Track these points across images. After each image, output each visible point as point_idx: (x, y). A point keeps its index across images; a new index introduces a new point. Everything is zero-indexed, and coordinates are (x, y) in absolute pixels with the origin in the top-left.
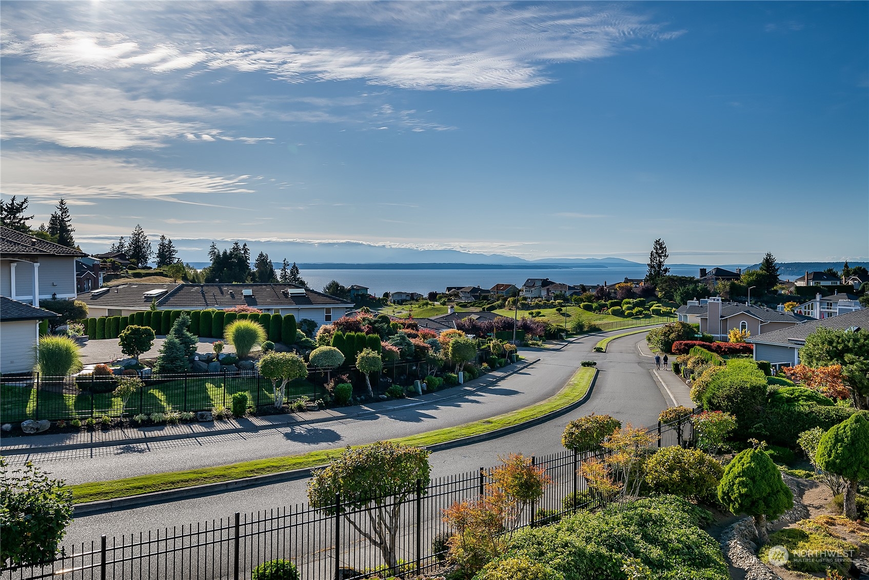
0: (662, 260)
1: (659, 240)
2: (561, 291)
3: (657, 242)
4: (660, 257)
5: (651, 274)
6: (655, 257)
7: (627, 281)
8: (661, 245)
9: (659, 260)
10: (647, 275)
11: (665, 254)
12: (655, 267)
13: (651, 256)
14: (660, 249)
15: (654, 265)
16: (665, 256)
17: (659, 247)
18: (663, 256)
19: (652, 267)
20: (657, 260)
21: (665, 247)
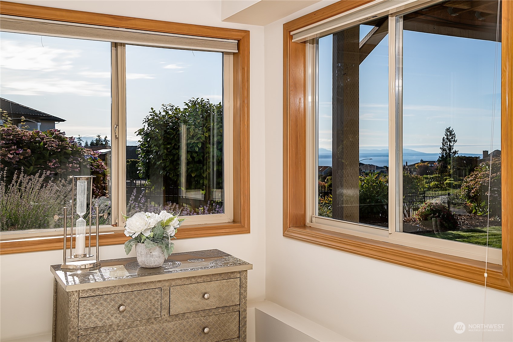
1: (449, 128)
3: (448, 130)
4: (450, 142)
5: (443, 156)
6: (446, 142)
7: (422, 161)
8: (451, 132)
9: (450, 144)
10: (439, 157)
11: (454, 140)
12: (446, 150)
13: (443, 141)
14: (450, 136)
15: (445, 148)
16: (454, 141)
17: (449, 134)
18: (453, 141)
19: (443, 150)
20: (447, 145)
21: (454, 134)
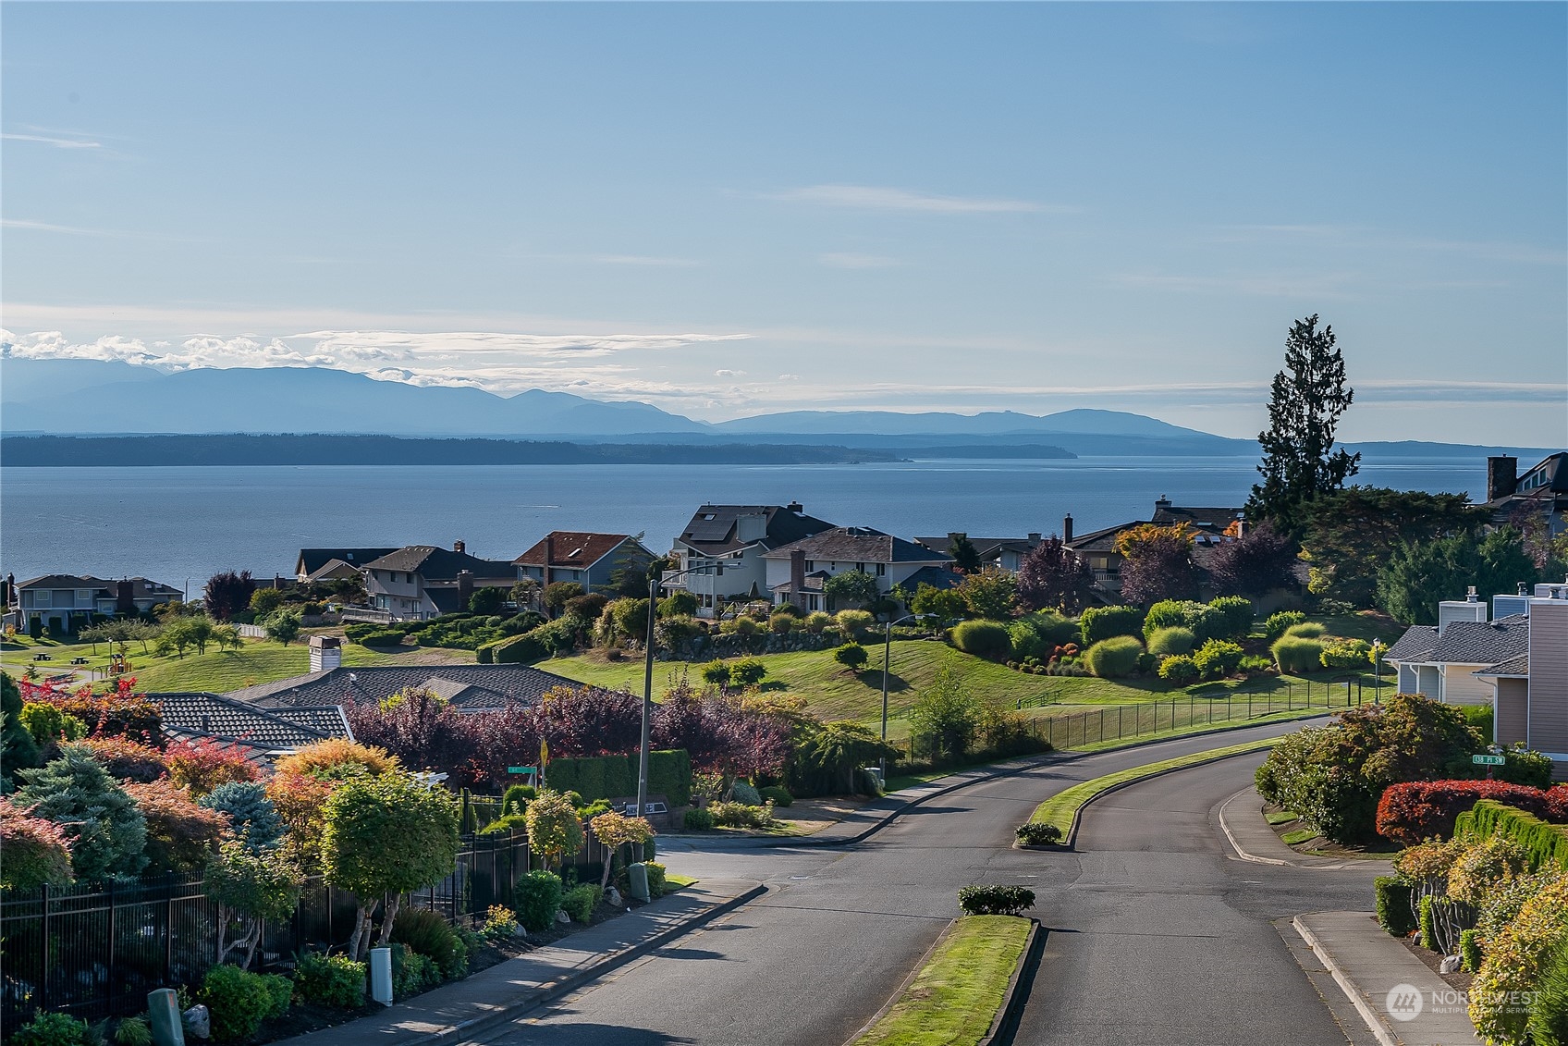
0: (1324, 417)
1: (1312, 322)
2: (861, 566)
3: (1302, 332)
4: (1316, 401)
5: (1275, 482)
6: (1292, 404)
7: (1167, 514)
8: (1321, 347)
9: (1312, 417)
10: (1256, 489)
11: (1339, 390)
12: (1291, 452)
13: (1277, 396)
14: (1315, 366)
15: (1287, 439)
16: (1337, 398)
17: (1309, 358)
18: (1331, 398)
19: (1278, 450)
20: (1300, 418)
21: (1337, 357)
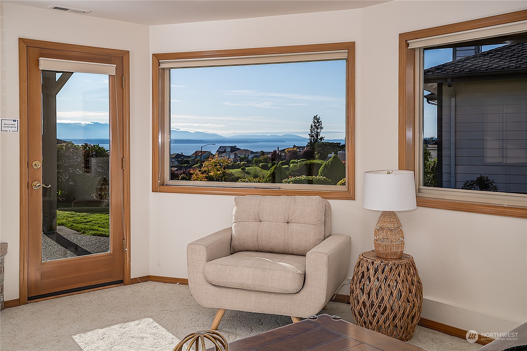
0: (319, 131)
1: (317, 116)
2: (245, 155)
3: (315, 117)
4: (318, 128)
5: (311, 141)
6: (314, 129)
7: (294, 146)
8: (318, 120)
9: (317, 131)
10: (308, 143)
11: (321, 127)
12: (314, 137)
13: (311, 128)
14: (317, 123)
15: (313, 135)
16: (321, 128)
17: (316, 122)
18: (320, 128)
19: (311, 136)
20: (315, 131)
21: (321, 121)
